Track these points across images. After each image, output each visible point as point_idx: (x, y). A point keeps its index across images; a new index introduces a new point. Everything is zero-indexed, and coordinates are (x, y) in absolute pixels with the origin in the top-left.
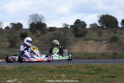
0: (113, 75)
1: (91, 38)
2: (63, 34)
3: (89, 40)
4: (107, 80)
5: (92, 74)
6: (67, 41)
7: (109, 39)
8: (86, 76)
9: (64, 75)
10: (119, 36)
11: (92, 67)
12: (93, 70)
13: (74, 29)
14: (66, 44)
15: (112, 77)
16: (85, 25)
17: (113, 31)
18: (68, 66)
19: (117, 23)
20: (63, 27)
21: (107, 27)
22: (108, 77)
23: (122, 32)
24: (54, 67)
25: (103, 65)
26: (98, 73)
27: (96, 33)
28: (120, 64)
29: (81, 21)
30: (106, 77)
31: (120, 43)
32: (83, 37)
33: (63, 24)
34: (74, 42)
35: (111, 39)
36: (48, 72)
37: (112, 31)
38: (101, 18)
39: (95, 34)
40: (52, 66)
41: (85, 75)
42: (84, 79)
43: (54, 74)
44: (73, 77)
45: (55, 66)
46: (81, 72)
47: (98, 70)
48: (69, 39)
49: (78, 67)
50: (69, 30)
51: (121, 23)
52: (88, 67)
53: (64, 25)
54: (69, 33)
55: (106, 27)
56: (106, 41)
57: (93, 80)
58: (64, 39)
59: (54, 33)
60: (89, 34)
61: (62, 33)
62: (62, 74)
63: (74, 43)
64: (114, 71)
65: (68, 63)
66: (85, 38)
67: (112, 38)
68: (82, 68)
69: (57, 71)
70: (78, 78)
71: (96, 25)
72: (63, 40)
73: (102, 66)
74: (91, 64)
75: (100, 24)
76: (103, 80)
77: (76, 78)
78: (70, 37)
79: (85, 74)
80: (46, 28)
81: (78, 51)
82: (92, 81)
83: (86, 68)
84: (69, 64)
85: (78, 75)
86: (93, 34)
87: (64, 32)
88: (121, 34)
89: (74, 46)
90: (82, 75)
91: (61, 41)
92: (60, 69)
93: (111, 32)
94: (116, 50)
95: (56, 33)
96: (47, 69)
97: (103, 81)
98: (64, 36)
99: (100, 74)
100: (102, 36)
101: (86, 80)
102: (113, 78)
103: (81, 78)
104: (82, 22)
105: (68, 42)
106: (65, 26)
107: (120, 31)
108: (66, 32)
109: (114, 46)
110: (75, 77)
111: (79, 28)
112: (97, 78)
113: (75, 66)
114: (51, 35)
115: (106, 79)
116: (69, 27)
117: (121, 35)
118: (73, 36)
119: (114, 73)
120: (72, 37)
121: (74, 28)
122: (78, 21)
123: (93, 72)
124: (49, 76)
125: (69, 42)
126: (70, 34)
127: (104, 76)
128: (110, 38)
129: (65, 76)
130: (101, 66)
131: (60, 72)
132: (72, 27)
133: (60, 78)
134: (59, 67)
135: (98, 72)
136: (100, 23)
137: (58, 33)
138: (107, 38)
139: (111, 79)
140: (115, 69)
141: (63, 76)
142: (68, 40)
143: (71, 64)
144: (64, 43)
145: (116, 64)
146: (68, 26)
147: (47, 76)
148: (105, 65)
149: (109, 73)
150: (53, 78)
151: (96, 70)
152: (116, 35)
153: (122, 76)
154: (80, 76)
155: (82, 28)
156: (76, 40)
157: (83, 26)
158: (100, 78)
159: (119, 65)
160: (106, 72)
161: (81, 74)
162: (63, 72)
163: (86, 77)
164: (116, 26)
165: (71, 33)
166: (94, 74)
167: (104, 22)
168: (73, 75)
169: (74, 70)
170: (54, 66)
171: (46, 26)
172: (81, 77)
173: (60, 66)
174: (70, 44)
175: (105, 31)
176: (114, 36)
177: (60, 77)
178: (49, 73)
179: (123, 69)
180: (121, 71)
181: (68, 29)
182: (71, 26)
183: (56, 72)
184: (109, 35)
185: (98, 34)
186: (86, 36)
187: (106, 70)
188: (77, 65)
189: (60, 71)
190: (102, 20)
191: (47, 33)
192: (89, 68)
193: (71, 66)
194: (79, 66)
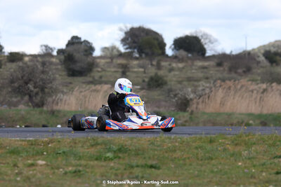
0: (154, 163)
1: (103, 79)
2: (41, 68)
3: (100, 83)
4: (140, 175)
5: (106, 159)
6: (50, 85)
7: (144, 81)
8: (92, 163)
9: (43, 160)
10: (166, 76)
11: (106, 144)
12: (109, 150)
13: (65, 57)
14: (46, 90)
15: (152, 167)
16: (91, 49)
17: (154, 63)
18: (51, 141)
19: (162, 45)
20: (42, 53)
21: (140, 56)
22: (142, 166)
23: (174, 65)
24: (20, 143)
25: (132, 139)
26: (120, 158)
27: (114, 67)
28: (170, 138)
29: (83, 40)
30: (137, 166)
31: (170, 90)
32: (86, 75)
33: (42, 46)
34: (67, 86)
35: (149, 81)
36: (7, 153)
37: (152, 65)
38: (126, 33)
39: (113, 70)
40: (15, 141)
41: (89, 162)
42: (87, 170)
43: (20, 159)
44: (64, 165)
45: (23, 140)
46: (81, 154)
47: (120, 150)
48: (54, 79)
49: (75, 143)
50: (54, 60)
51: (173, 47)
52: (97, 144)
53: (44, 48)
54: (54, 67)
55: (137, 56)
56: (139, 87)
57: (107, 172)
58: (42, 80)
59: (20, 67)
60: (99, 70)
61: (39, 66)
62: (39, 159)
63: (65, 90)
64: (156, 152)
65: (53, 135)
66: (91, 79)
67: (152, 79)
68: (82, 147)
69: (27, 152)
70: (74, 169)
71: (115, 51)
72: (41, 83)
73: (130, 142)
74: (103, 137)
75: (125, 47)
76: (131, 173)
77: (70, 169)
78: (57, 76)
79: (91, 158)
80: (3, 55)
81: (73, 109)
82: (106, 176)
83: (92, 146)
84: (55, 137)
85: (73, 162)
86: (109, 69)
87: (44, 64)
88: (171, 70)
89: (65, 97)
90: (83, 162)
91: (35, 83)
92: (33, 146)
93: (150, 66)
94: (159, 107)
95: (25, 66)
96: (5, 147)
97: (131, 176)
98: (43, 72)
99: (123, 159)
100: (128, 74)
101: (92, 172)
102: (153, 169)
103: (81, 168)
104: (85, 41)
105: (51, 88)
106: (46, 50)
107: (170, 65)
108: (47, 64)
109: (156, 97)
110: (67, 165)
111: (77, 56)
112: (116, 170)
113: (69, 141)
114: (12, 70)
115: (137, 171)
116: (55, 53)
117: (173, 73)
118: (64, 73)
119: (156, 157)
120: (60, 75)
121: (66, 55)
122: (75, 40)
123: (109, 155)
124: (8, 163)
125: (54, 87)
126: (57, 69)
127: (134, 164)
128: (147, 80)
129: (44, 162)
130: (127, 141)
131: (33, 155)
132: (61, 54)
133: (34, 168)
134: (32, 144)
135: (120, 155)
136: (124, 45)
137: (28, 67)
138: (140, 80)
139: (149, 171)
140: (159, 148)
141: (41, 162)
142: (51, 82)
143: (59, 137)
144: (42, 90)
145: (161, 137)
146: (52, 51)
147: (4, 162)
148: (135, 140)
149: (145, 158)
150: (18, 167)
151: (115, 152)
152: (161, 73)
153: (173, 166)
154: (78, 163)
155: (85, 55)
156: (71, 83)
157: (86, 51)
158: (125, 169)
159: (167, 141)
160: (138, 155)
161: (80, 158)
162: (39, 154)
163: (93, 167)
164: (160, 52)
165: (59, 67)
166: (111, 160)
167: (134, 42)
168: (64, 162)
169: (65, 149)
170: (21, 141)
171: (3, 50)
172: (80, 166)
173: (35, 141)
174: (56, 91)
175: (136, 62)
176: (156, 74)
177: (32, 165)
178: (8, 155)
179: (175, 151)
180: (171, 154)
181: (53, 56)
182: (60, 51)
183: (24, 154)
184: (145, 72)
185: (120, 70)
186: (92, 74)
187: (138, 152)
188: (73, 139)
189: (35, 152)
190: (130, 39)
191: (5, 65)
192: (98, 147)
193: (59, 142)
194: (77, 141)
